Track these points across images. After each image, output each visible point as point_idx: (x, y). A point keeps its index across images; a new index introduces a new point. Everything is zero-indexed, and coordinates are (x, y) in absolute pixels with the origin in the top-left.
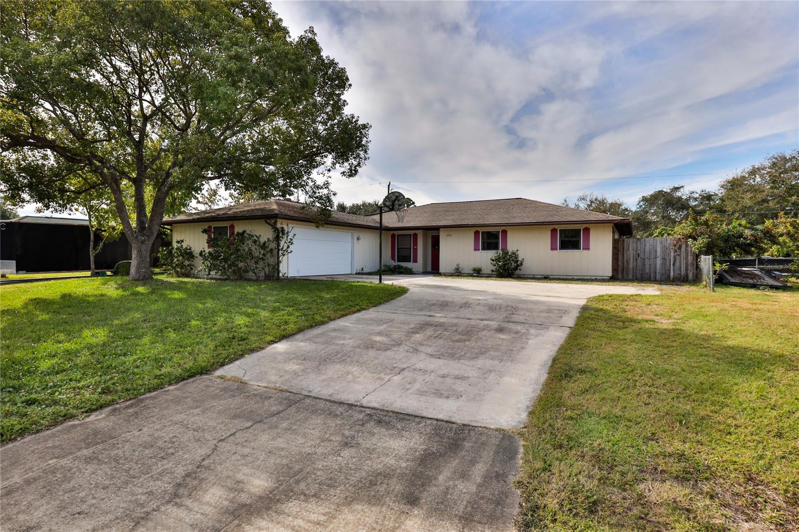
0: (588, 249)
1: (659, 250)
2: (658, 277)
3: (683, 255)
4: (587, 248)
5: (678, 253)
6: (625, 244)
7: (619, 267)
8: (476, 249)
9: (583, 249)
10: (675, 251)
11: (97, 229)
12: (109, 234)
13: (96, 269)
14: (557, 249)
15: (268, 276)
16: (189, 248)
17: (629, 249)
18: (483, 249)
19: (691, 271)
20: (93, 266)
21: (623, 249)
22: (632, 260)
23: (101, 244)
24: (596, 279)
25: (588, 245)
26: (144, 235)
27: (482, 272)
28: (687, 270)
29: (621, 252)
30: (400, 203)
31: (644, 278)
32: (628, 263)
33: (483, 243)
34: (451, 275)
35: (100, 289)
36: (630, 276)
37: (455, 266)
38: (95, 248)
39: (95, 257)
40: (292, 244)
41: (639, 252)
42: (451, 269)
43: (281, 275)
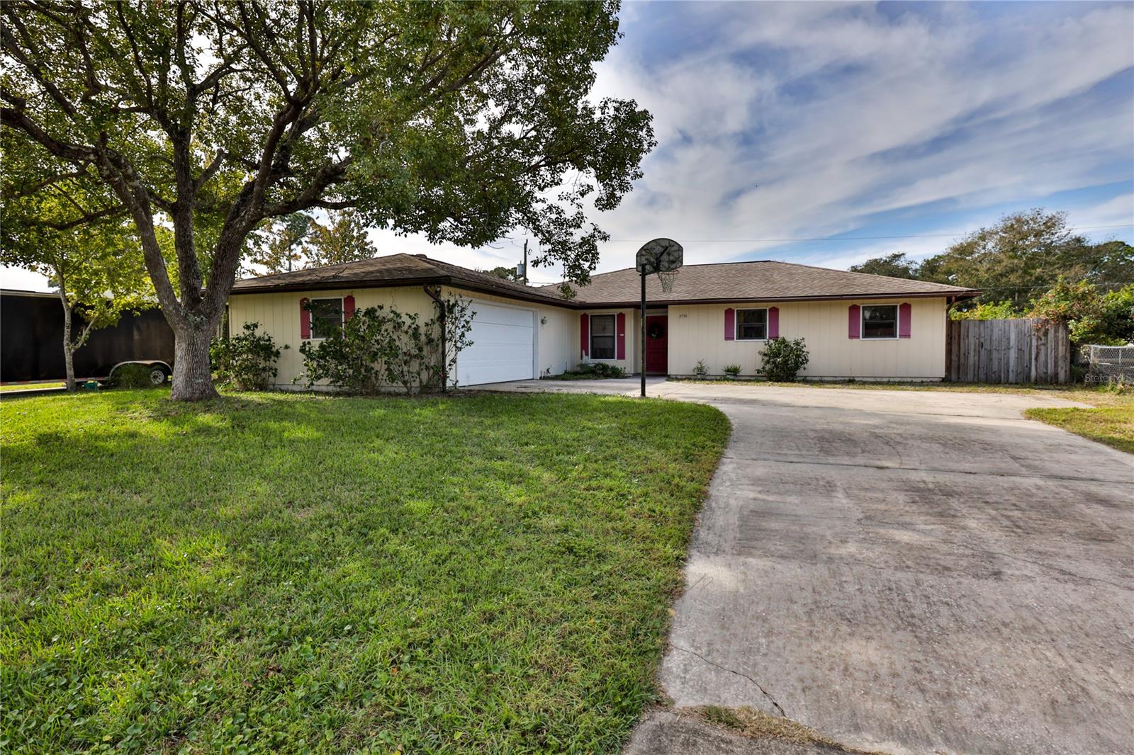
0: (908, 336)
1: (1013, 337)
2: (1012, 377)
3: (1051, 344)
4: (906, 335)
5: (1043, 341)
6: (962, 329)
7: (953, 363)
8: (728, 337)
9: (901, 336)
10: (1039, 338)
11: (77, 305)
12: (100, 314)
13: (76, 376)
14: (858, 337)
15: (426, 386)
16: (266, 338)
17: (968, 337)
18: (739, 337)
19: (1062, 368)
20: (70, 372)
21: (959, 336)
22: (972, 353)
23: (85, 333)
24: (922, 382)
25: (909, 330)
26: (199, 313)
27: (741, 374)
28: (1056, 365)
29: (956, 342)
30: (672, 258)
31: (991, 379)
32: (967, 358)
33: (739, 328)
34: (689, 378)
35: (118, 420)
36: (970, 377)
37: (695, 365)
38: (73, 339)
39: (75, 356)
40: (469, 329)
41: (982, 340)
42: (689, 369)
43: (449, 384)
